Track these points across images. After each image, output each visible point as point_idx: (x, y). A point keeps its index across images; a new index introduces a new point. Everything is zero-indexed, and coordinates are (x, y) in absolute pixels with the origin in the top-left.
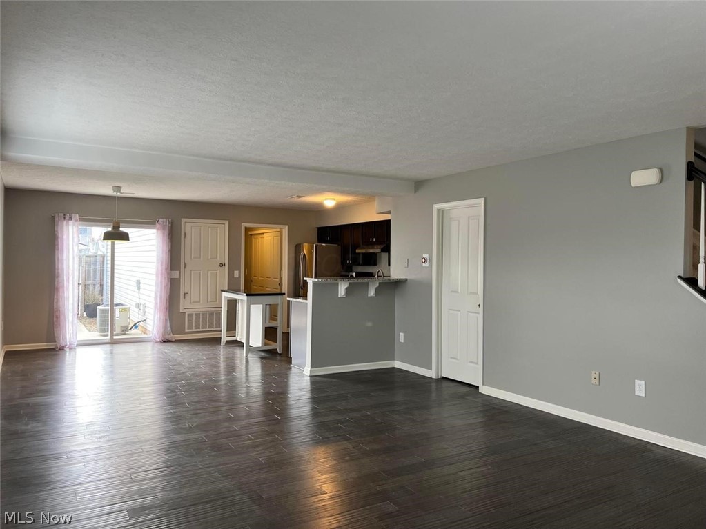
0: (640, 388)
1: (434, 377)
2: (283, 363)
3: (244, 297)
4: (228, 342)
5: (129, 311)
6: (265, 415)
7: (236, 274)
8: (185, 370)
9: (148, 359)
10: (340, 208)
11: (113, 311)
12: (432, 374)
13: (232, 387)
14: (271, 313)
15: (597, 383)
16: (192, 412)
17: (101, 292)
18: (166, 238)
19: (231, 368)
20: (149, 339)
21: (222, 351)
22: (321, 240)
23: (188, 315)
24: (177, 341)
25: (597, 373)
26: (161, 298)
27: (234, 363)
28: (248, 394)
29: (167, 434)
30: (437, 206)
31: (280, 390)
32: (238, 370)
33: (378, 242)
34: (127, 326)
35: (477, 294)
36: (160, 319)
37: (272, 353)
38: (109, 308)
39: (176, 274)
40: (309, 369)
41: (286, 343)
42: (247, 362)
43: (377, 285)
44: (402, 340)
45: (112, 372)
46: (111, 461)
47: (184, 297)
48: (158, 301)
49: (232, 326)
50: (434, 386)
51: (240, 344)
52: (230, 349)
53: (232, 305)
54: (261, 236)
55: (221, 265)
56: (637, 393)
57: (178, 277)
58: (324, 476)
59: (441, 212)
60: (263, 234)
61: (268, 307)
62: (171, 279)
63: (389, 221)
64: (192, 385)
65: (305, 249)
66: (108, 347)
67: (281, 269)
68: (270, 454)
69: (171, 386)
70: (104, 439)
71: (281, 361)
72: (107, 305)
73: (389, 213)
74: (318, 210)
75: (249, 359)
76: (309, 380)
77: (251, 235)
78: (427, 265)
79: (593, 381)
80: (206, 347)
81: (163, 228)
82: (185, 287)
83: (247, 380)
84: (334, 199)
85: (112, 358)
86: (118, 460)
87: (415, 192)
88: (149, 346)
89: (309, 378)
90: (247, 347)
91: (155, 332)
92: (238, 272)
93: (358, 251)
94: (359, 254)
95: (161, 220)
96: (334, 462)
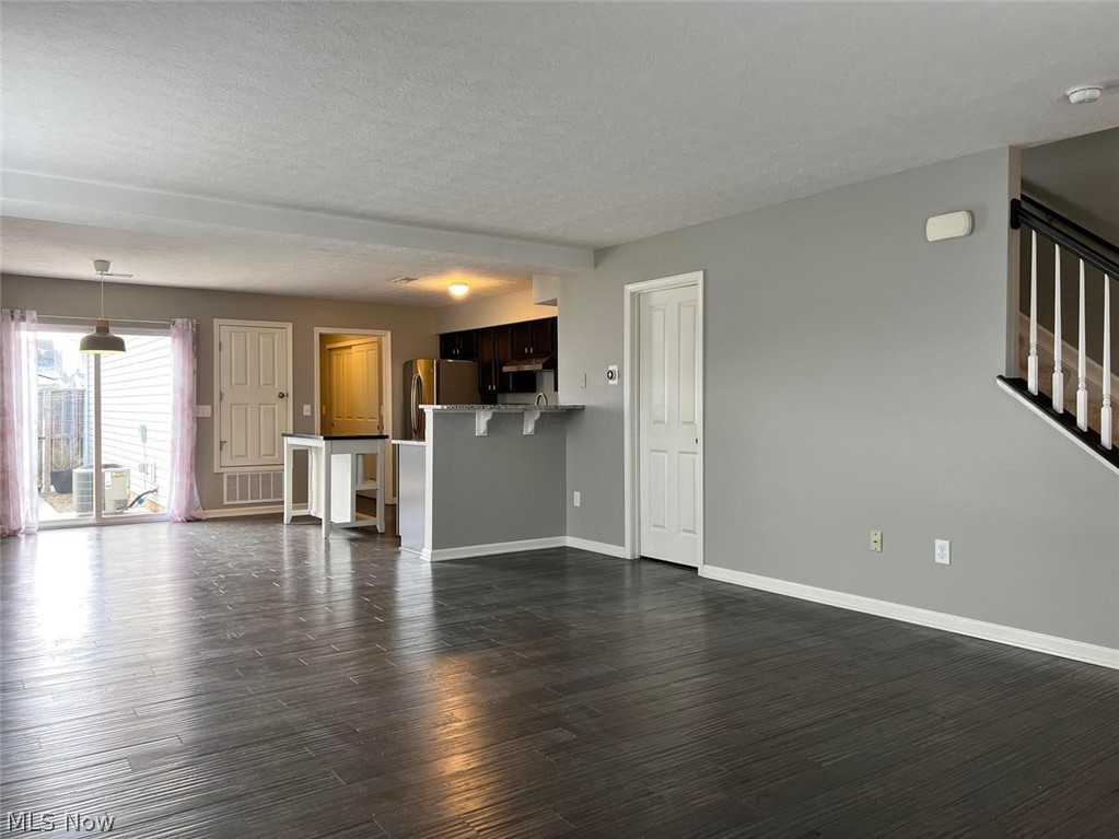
0: (942, 551)
1: (629, 557)
2: (388, 546)
3: (320, 443)
4: (295, 519)
5: (129, 475)
6: (358, 617)
7: (307, 410)
8: (225, 560)
9: (164, 546)
10: (476, 300)
11: (100, 477)
12: (624, 552)
13: (303, 580)
14: (366, 468)
15: (879, 550)
16: (237, 618)
17: (81, 450)
18: (189, 350)
19: (301, 555)
20: (163, 517)
21: (286, 533)
22: (445, 354)
23: (228, 477)
24: (208, 520)
25: (879, 534)
26: (182, 451)
27: (307, 548)
28: (329, 590)
29: (195, 650)
30: (630, 288)
31: (382, 583)
32: (312, 557)
33: (537, 355)
34: (126, 501)
35: (693, 423)
36: (181, 483)
37: (368, 533)
38: (93, 470)
39: (205, 411)
40: (430, 551)
41: (390, 517)
42: (328, 545)
43: (537, 416)
44: (577, 503)
45: (99, 566)
46: (99, 691)
47: (221, 449)
48: (178, 454)
49: (301, 495)
50: (628, 569)
51: (316, 522)
52: (299, 529)
53: (301, 458)
54: (348, 351)
55: (282, 396)
56: (938, 560)
57: (209, 415)
58: (455, 698)
59: (636, 296)
60: (350, 347)
61: (360, 457)
62: (198, 418)
63: (554, 320)
64: (236, 579)
65: (421, 369)
66: (92, 531)
67: (381, 403)
68: (367, 671)
69: (200, 582)
70: (89, 660)
71: (382, 543)
72: (91, 467)
73: (553, 303)
74: (440, 305)
75: (331, 541)
76: (430, 569)
77: (330, 350)
78: (615, 382)
79: (873, 546)
80: (259, 527)
81: (183, 335)
82: (221, 431)
83: (328, 571)
84: (466, 284)
85: (100, 546)
86: (110, 689)
87: (596, 267)
88: (164, 528)
89: (429, 565)
90: (326, 523)
91: (173, 505)
92: (309, 406)
93: (505, 369)
94: (508, 373)
95: (179, 321)
96: (471, 677)
